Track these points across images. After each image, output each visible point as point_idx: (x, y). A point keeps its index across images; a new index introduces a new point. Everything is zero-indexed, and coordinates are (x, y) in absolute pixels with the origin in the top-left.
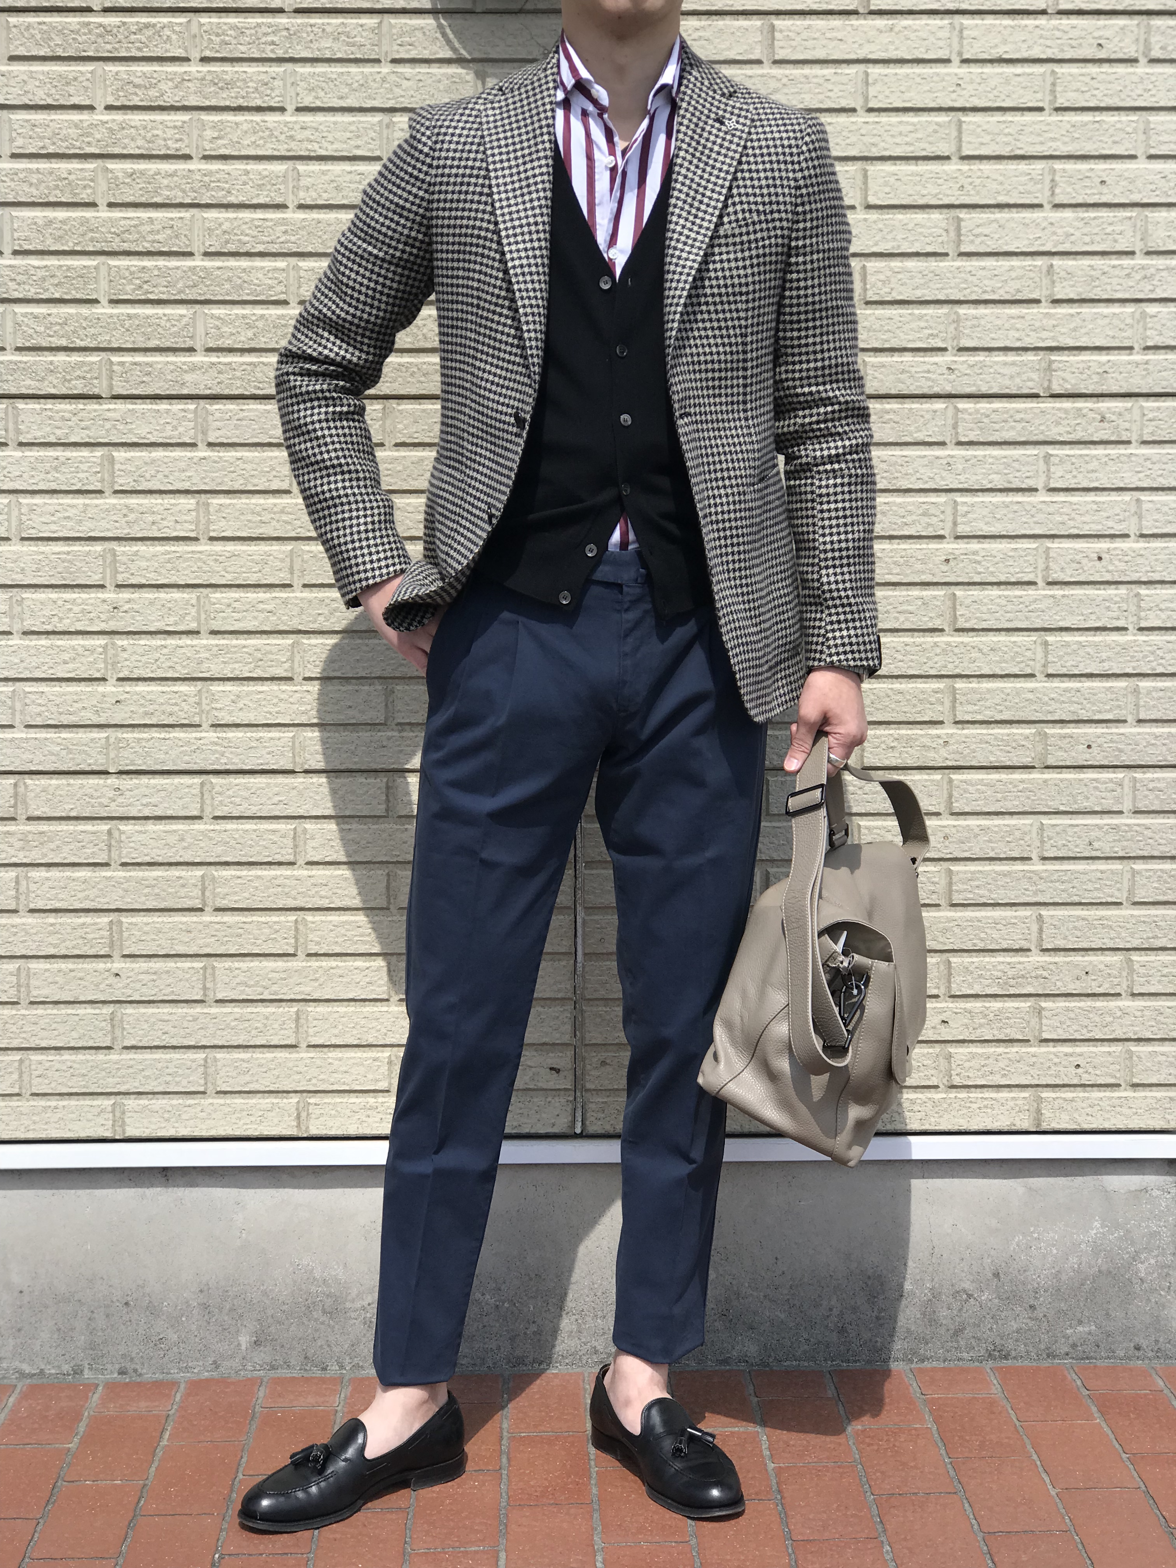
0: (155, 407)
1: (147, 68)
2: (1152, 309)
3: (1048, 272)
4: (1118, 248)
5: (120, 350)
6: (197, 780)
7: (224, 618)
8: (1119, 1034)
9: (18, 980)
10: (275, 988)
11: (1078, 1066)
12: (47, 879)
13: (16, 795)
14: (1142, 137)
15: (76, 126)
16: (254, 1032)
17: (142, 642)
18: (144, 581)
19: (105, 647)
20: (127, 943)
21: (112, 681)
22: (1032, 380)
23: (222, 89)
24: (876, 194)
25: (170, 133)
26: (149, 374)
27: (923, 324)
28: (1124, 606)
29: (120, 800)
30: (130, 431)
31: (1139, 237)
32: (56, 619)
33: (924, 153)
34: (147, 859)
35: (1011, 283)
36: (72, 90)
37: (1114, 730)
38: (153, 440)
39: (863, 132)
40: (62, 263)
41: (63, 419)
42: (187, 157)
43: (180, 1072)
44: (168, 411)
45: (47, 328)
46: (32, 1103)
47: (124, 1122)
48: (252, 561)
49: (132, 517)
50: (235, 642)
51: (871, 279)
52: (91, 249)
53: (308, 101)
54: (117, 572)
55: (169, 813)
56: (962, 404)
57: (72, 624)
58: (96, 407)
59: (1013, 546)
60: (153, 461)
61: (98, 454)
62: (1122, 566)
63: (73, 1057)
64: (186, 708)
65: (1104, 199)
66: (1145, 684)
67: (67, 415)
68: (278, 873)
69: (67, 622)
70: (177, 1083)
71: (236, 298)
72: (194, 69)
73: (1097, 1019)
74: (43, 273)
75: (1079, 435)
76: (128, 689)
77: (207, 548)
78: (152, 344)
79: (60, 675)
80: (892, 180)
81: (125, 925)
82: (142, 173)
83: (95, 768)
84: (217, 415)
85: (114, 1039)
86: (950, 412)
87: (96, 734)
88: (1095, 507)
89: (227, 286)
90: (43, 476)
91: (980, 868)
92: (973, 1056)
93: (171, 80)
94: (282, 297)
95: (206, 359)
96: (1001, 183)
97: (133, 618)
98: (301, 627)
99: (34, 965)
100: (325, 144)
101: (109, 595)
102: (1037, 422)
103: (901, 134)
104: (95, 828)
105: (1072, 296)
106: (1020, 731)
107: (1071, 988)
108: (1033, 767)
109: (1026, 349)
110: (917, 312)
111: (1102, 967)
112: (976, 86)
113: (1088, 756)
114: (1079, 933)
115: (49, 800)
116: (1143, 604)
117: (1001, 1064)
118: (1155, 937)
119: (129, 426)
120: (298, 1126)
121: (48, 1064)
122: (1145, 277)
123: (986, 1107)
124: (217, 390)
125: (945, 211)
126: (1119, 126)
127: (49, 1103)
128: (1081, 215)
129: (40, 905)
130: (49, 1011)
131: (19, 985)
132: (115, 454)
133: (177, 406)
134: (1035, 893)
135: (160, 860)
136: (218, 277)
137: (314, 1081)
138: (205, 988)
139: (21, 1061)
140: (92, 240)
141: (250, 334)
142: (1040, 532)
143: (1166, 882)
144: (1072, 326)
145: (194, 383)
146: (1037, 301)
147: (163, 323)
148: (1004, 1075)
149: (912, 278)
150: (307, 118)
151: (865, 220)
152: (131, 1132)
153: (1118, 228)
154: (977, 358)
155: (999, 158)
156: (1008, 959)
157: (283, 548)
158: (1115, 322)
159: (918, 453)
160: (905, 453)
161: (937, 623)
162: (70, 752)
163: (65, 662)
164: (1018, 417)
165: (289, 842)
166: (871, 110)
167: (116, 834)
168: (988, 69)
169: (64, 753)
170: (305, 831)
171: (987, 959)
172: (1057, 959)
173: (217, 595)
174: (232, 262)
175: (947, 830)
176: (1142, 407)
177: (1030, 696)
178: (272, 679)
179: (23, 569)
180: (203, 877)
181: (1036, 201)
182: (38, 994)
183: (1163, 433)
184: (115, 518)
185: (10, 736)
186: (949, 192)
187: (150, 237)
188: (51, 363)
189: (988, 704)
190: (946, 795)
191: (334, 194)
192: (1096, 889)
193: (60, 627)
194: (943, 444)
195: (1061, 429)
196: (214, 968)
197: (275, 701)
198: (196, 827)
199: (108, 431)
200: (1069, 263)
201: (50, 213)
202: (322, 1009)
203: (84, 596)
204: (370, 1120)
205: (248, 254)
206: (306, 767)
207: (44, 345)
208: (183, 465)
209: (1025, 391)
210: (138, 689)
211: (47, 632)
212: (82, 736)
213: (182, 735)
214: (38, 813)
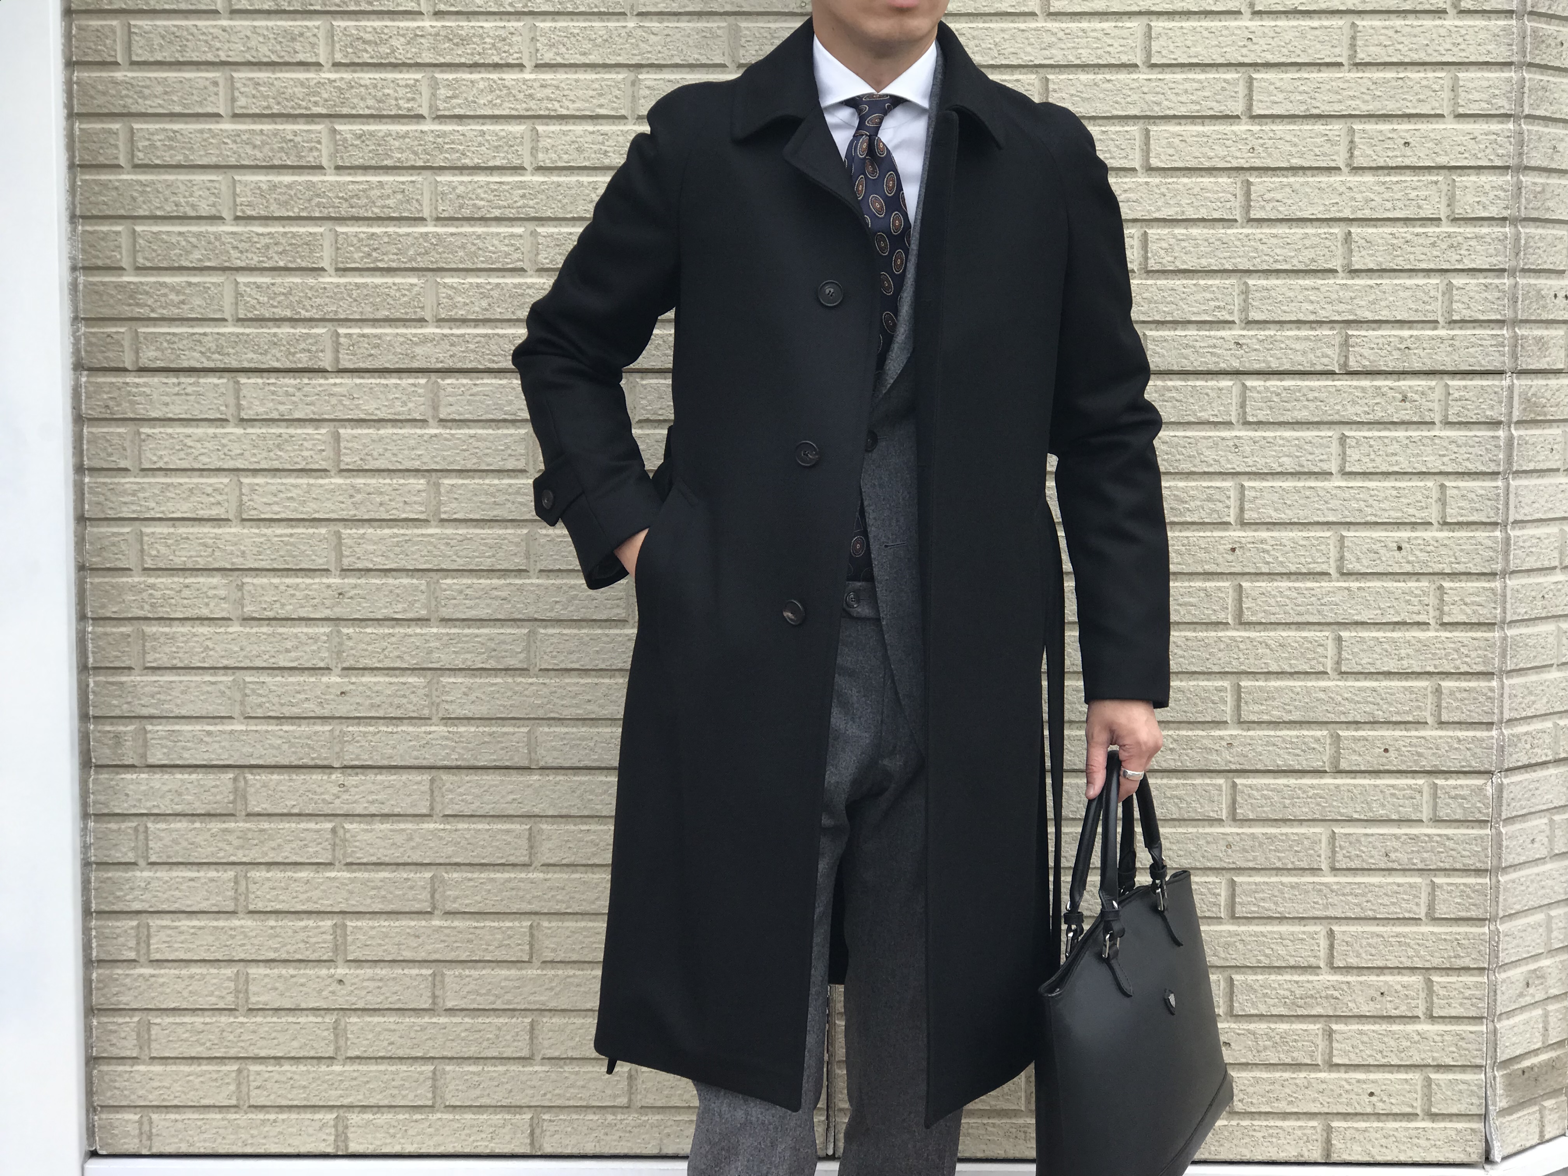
0: (383, 381)
1: (378, 24)
2: (1458, 281)
3: (1346, 240)
4: (1422, 215)
5: (347, 320)
6: (426, 777)
7: (455, 606)
8: (1417, 1059)
9: (236, 986)
10: (508, 997)
11: (1371, 1094)
12: (268, 879)
13: (236, 790)
14: (1452, 95)
15: (302, 84)
16: (485, 1044)
17: (369, 630)
18: (371, 566)
19: (330, 635)
20: (351, 948)
21: (337, 671)
22: (1328, 356)
23: (457, 45)
24: (1158, 156)
25: (401, 92)
26: (377, 346)
27: (1208, 296)
28: (1426, 600)
29: (345, 796)
30: (358, 406)
31: (1444, 201)
32: (278, 605)
33: (1211, 113)
34: (374, 859)
35: (1306, 252)
36: (298, 46)
37: (1414, 733)
38: (381, 415)
39: (1145, 90)
40: (287, 229)
41: (287, 394)
42: (420, 117)
43: (407, 1084)
44: (397, 386)
45: (270, 298)
46: (250, 1116)
47: (347, 1138)
48: (486, 545)
49: (359, 497)
50: (467, 631)
51: (1153, 247)
52: (317, 215)
53: (548, 57)
54: (342, 555)
55: (397, 810)
56: (1250, 382)
57: (295, 610)
58: (322, 381)
59: (1305, 534)
60: (381, 439)
61: (323, 431)
62: (1423, 556)
63: (294, 1068)
64: (415, 700)
65: (1407, 162)
66: (1447, 684)
67: (291, 390)
68: (513, 875)
69: (289, 608)
70: (404, 1097)
71: (470, 266)
72: (427, 23)
73: (1393, 1043)
74: (267, 240)
75: (1379, 415)
76: (354, 680)
77: (437, 531)
78: (380, 315)
79: (282, 664)
80: (1176, 141)
81: (349, 929)
82: (372, 134)
83: (319, 762)
84: (449, 389)
85: (337, 1049)
86: (1236, 391)
87: (319, 727)
88: (1394, 493)
89: (461, 253)
90: (265, 454)
91: (1266, 879)
92: (1257, 1080)
93: (403, 36)
94: (519, 264)
95: (438, 331)
96: (1295, 145)
97: (359, 604)
98: (536, 616)
99: (254, 971)
100: (567, 103)
101: (334, 580)
102: (1332, 401)
103: (1186, 91)
104: (318, 826)
105: (1372, 266)
106: (1311, 733)
107: (1365, 1010)
108: (1325, 772)
109: (1320, 323)
110: (1202, 282)
111: (1399, 987)
112: (1270, 41)
113: (1384, 760)
114: (1373, 951)
115: (270, 796)
116: (1446, 598)
117: (1288, 1091)
118: (1457, 956)
119: (356, 402)
120: (532, 1143)
121: (267, 1075)
122: (1452, 246)
123: (1271, 1136)
124: (449, 363)
125: (1234, 174)
126: (1424, 83)
127: (267, 1116)
128: (1382, 179)
129: (260, 906)
130: (269, 1019)
131: (237, 991)
132: (342, 431)
133: (407, 381)
134: (1326, 907)
135: (387, 860)
136: (451, 243)
137: (549, 1096)
138: (434, 997)
139: (239, 1071)
140: (318, 205)
141: (484, 304)
142: (1335, 520)
143: (1469, 897)
144: (1372, 297)
145: (425, 356)
146: (1333, 271)
147: (393, 293)
148: (1291, 1103)
149: (1197, 246)
150: (547, 76)
151: (1147, 183)
152: (353, 1148)
153: (1423, 193)
154: (1267, 333)
155: (1292, 118)
156: (1296, 978)
157: (519, 531)
158: (1420, 294)
159: (1203, 434)
160: (1189, 433)
161: (1221, 617)
162: (292, 745)
163: (288, 651)
164: (1311, 396)
165: (524, 843)
166: (1154, 66)
167: (341, 832)
168: (1282, 23)
169: (285, 747)
170: (540, 832)
171: (1273, 978)
172: (1349, 978)
173: (449, 581)
174: (467, 229)
175: (1230, 839)
176: (1447, 385)
177: (1322, 695)
178: (506, 670)
179: (243, 552)
180: (432, 878)
181: (1333, 164)
182: (255, 1000)
183: (1470, 414)
184: (341, 498)
185: (229, 728)
186: (1238, 154)
187: (380, 203)
188: (275, 335)
189: (1275, 703)
190: (1230, 801)
191: (575, 155)
192: (1393, 904)
193: (282, 613)
194: (1228, 424)
195: (1358, 409)
196: (443, 975)
197: (509, 694)
198: (425, 826)
199: (333, 406)
200: (1370, 231)
201: (276, 178)
202: (557, 1020)
203: (308, 581)
204: (608, 1138)
205: (484, 220)
206: (542, 764)
207: (267, 316)
208: (412, 442)
209: (1319, 368)
210: (364, 679)
211: (269, 619)
212: (305, 728)
213: (410, 729)
214: (257, 809)
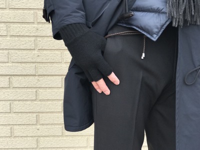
12: (19, 104)
13: (9, 81)
17: (45, 39)
19: (35, 40)
20: (41, 121)
21: (36, 50)
29: (39, 83)
32: (20, 32)
34: (47, 99)
54: (37, 19)
55: (53, 86)
57: (25, 33)
64: (58, 58)
69: (23, 33)
76: (41, 52)
79: (21, 48)
81: (40, 116)
83: (32, 74)
85: (37, 146)
87: (32, 65)
97: (42, 32)
99: (15, 127)
101: (36, 26)
104: (32, 90)
115: (19, 83)
129: (17, 111)
130: (20, 139)
131: (11, 132)
135: (50, 99)
162: (25, 70)
163: (23, 44)
167: (38, 92)
169: (23, 70)
179: (10, 17)
182: (16, 134)
185: (7, 65)
193: (21, 35)
203: (28, 26)
210: (44, 52)
211: (18, 36)
212: (28, 65)
213: (56, 65)
214: (16, 86)
